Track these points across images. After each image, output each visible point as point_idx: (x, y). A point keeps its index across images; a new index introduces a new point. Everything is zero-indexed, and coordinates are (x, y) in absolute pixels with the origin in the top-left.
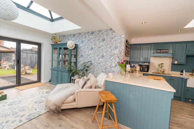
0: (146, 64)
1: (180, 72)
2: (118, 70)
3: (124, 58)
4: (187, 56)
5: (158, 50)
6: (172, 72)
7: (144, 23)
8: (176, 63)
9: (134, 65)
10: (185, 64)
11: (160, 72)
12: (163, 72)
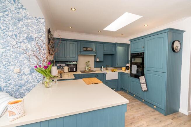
0: (74, 63)
1: (100, 68)
2: (38, 78)
3: (47, 58)
4: (104, 54)
5: (84, 48)
6: (95, 68)
7: (73, 9)
8: (98, 60)
9: (60, 65)
10: (103, 61)
11: (88, 71)
12: (90, 70)
